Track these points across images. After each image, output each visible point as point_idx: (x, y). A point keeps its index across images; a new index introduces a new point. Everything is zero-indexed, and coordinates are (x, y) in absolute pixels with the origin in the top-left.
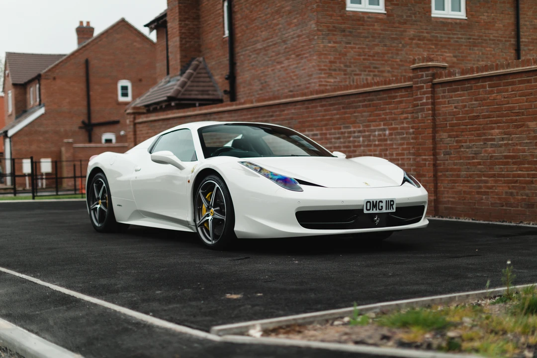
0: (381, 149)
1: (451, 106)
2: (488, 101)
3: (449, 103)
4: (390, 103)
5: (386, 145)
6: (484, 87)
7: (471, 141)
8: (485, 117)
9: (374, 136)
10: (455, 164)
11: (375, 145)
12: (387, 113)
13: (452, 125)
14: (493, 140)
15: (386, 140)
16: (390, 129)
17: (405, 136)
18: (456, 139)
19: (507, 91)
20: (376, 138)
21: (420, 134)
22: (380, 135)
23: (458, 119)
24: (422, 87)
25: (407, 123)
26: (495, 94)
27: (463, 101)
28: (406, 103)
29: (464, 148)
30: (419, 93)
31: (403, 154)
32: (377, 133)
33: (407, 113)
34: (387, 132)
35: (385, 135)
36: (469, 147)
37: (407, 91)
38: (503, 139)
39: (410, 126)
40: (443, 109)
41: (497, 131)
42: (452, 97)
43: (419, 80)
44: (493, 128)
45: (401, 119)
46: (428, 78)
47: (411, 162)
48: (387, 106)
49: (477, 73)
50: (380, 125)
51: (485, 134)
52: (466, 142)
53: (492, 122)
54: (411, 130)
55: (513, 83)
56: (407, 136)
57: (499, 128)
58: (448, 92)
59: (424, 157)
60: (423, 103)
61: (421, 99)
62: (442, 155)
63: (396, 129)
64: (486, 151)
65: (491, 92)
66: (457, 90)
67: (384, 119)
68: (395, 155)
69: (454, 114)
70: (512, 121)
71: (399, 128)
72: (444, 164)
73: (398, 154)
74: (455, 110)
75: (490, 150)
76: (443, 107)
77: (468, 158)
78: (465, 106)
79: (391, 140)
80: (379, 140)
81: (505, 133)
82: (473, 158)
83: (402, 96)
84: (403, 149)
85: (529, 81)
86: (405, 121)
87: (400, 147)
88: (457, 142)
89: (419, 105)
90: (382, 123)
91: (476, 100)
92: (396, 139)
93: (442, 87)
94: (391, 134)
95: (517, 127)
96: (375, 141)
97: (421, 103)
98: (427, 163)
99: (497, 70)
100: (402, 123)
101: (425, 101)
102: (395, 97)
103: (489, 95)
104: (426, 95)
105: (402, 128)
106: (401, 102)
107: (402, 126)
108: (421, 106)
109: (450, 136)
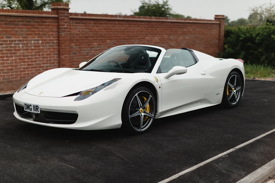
0: (36, 52)
1: (77, 31)
2: (92, 30)
3: (76, 29)
4: (42, 25)
5: (39, 49)
6: (91, 23)
7: (85, 48)
8: (91, 37)
9: (31, 44)
10: (78, 58)
11: (32, 49)
12: (40, 30)
13: (77, 40)
14: (94, 47)
15: (39, 46)
16: (42, 40)
17: (51, 44)
18: (79, 46)
19: (100, 26)
20: (32, 45)
21: (63, 44)
22: (35, 43)
23: (80, 37)
24: (64, 19)
25: (53, 37)
26: (95, 28)
27: (82, 29)
28: (52, 26)
29: (82, 51)
30: (63, 22)
31: (50, 54)
32: (33, 42)
33: (52, 31)
34: (40, 42)
35: (38, 43)
36: (84, 50)
37: (53, 20)
38: (98, 47)
39: (55, 39)
40: (73, 32)
41: (95, 43)
42: (77, 26)
43: (63, 15)
44: (94, 42)
45: (49, 35)
46: (68, 15)
47: (56, 58)
48: (40, 27)
49: (88, 16)
50: (35, 37)
51: (91, 45)
52: (83, 48)
53: (94, 40)
54: (55, 41)
55: (102, 24)
56: (53, 44)
57: (96, 42)
58: (75, 24)
59: (65, 56)
60: (65, 27)
61: (64, 25)
62: (72, 55)
63: (46, 40)
64: (91, 52)
65: (94, 26)
66: (79, 23)
67: (39, 34)
68: (45, 55)
69: (78, 34)
70: (101, 39)
71: (48, 40)
72: (73, 59)
73: (47, 55)
74: (78, 33)
75: (93, 51)
76: (73, 31)
77: (84, 56)
78: (83, 31)
79: (43, 46)
80: (34, 46)
81: (99, 45)
82: (86, 55)
83: (50, 22)
84: (50, 52)
85: (107, 24)
86: (51, 36)
87: (49, 51)
88: (79, 48)
89: (63, 28)
90: (37, 36)
91: (88, 29)
92: (46, 46)
93: (72, 20)
94: (42, 43)
95: (103, 42)
96: (32, 47)
97: (64, 28)
98: (67, 58)
99: (96, 17)
100: (50, 37)
101: (66, 26)
102: (46, 22)
103: (93, 28)
104: (67, 24)
105: (50, 40)
106: (49, 25)
107: (50, 38)
108: (64, 29)
109: (76, 45)
